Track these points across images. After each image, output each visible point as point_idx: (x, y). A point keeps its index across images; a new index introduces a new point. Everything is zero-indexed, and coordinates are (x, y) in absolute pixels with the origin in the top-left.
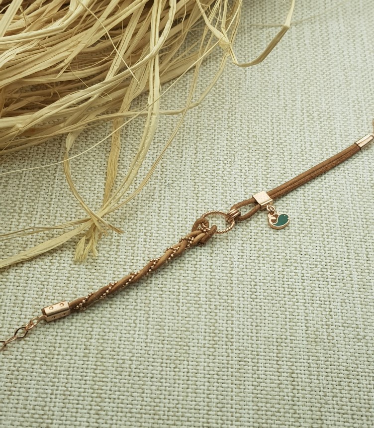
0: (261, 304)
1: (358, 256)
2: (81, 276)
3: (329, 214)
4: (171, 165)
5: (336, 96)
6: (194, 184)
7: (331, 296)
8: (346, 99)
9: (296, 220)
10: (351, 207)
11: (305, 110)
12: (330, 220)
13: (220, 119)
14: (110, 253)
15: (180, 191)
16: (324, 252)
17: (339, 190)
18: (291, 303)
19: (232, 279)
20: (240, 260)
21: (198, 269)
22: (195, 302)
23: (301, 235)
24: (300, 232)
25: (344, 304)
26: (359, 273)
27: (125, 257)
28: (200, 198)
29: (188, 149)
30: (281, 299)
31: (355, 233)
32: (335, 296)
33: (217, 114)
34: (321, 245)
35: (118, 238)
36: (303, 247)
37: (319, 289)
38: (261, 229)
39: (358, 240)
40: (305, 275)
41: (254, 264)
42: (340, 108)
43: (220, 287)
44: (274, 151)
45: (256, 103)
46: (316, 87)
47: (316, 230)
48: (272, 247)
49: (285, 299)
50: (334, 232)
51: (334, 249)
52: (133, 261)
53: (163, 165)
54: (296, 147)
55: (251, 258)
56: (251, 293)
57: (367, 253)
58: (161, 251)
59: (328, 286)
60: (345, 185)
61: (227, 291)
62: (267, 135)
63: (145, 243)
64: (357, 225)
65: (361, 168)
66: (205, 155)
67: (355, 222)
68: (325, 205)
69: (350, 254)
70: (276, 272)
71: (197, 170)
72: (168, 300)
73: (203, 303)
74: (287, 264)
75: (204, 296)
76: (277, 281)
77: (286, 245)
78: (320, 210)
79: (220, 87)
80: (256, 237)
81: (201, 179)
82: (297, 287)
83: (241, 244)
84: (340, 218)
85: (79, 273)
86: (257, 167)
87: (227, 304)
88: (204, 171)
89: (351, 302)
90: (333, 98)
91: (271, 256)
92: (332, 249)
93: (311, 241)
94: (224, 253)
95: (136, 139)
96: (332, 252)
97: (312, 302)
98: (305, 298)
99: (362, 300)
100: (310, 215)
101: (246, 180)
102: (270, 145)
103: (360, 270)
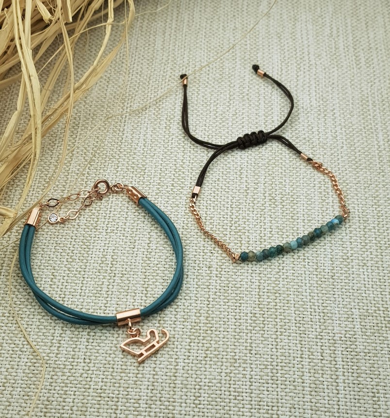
0: (204, 410)
1: (312, 355)
2: (17, 382)
3: (284, 308)
4: (122, 257)
5: (301, 177)
6: (144, 277)
7: (280, 401)
8: (312, 180)
9: (249, 315)
10: (308, 300)
11: (267, 193)
12: (285, 314)
13: (178, 205)
14: (50, 355)
15: (130, 285)
16: (276, 350)
17: (298, 281)
18: (236, 409)
19: (175, 382)
20: (186, 361)
21: (141, 372)
22: (134, 409)
23: (253, 332)
24: (252, 328)
25: (293, 410)
26: (312, 374)
27: (65, 359)
28: (149, 292)
29: (141, 239)
30: (225, 404)
31: (311, 329)
32: (283, 401)
33: (174, 200)
34: (274, 343)
35: (60, 338)
36: (254, 345)
37: (268, 393)
38: (211, 325)
39: (313, 336)
40: (254, 377)
41: (200, 366)
42: (305, 190)
43: (162, 392)
44: (231, 239)
45: (217, 187)
46: (282, 168)
47: (270, 326)
48: (221, 346)
49: (231, 404)
50: (288, 328)
51: (287, 347)
52: (73, 364)
53: (114, 257)
54: (254, 235)
55: (198, 358)
56: (194, 398)
57: (322, 351)
58: (103, 352)
59: (277, 390)
60: (303, 275)
61: (169, 396)
62: (225, 222)
63: (87, 344)
64: (313, 320)
65: (322, 256)
66: (158, 245)
67: (312, 317)
68: (280, 298)
69: (304, 353)
70: (223, 374)
71: (149, 262)
72: (106, 407)
73: (142, 409)
74: (235, 365)
75: (144, 402)
76: (223, 385)
77: (236, 344)
78: (275, 304)
79: (180, 170)
80: (205, 335)
81: (153, 271)
82: (244, 390)
83: (187, 344)
84: (296, 312)
85: (16, 378)
86: (212, 257)
87: (168, 411)
88: (156, 262)
89: (300, 407)
90: (298, 179)
91: (219, 356)
92: (284, 347)
93: (263, 339)
94: (170, 353)
95: (88, 230)
96: (284, 351)
97: (259, 407)
98: (252, 403)
99: (313, 404)
100: (264, 310)
101: (199, 271)
102: (228, 233)
103: (312, 371)
